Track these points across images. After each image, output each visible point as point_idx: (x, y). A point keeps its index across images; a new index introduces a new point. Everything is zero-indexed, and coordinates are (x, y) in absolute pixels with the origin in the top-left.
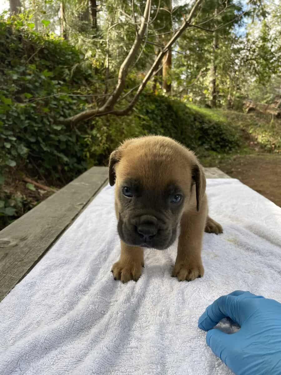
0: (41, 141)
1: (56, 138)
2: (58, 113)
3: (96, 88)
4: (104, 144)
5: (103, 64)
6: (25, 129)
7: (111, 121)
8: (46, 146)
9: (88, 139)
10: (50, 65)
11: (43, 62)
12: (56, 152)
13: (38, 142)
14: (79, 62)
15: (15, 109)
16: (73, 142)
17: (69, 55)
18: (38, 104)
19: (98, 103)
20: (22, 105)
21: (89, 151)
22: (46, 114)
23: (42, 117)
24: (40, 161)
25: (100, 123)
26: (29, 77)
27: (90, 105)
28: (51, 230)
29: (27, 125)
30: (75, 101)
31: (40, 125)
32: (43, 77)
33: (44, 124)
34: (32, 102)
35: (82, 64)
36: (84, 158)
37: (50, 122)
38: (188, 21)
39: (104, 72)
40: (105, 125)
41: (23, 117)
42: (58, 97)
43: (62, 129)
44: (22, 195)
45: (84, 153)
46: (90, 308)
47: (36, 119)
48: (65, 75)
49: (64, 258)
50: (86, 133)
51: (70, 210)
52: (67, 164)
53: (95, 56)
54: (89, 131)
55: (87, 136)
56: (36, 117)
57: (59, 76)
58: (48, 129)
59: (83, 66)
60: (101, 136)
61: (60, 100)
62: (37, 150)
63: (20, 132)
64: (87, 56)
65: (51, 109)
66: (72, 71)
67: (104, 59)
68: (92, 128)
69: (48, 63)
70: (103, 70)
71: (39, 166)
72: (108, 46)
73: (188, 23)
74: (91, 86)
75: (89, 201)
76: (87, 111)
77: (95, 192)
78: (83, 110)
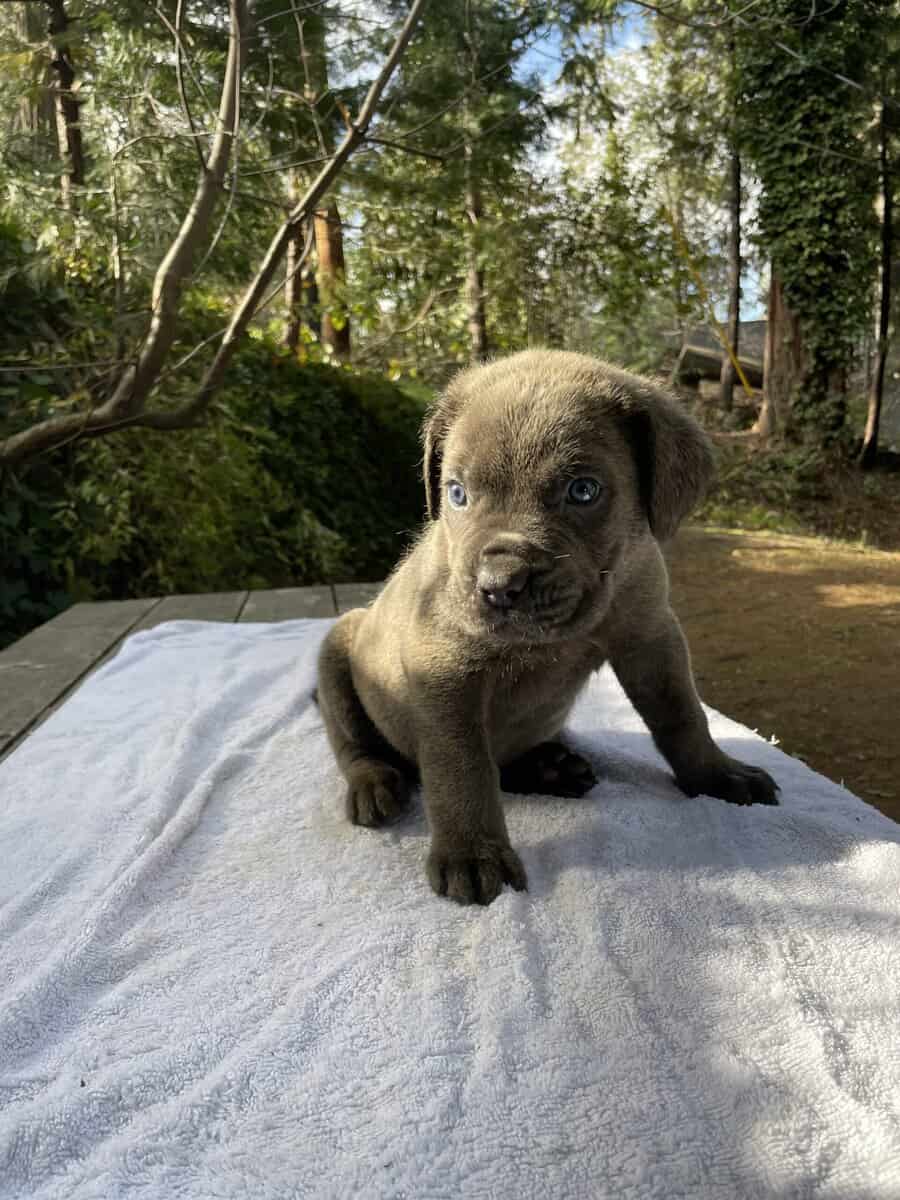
3: (89, 347)
4: (122, 527)
5: (104, 266)
7: (147, 449)
9: (65, 515)
14: (20, 264)
16: (9, 529)
19: (95, 392)
21: (73, 553)
25: (106, 454)
27: (71, 401)
30: (10, 392)
35: (31, 268)
36: (59, 579)
38: (358, 128)
39: (107, 291)
40: (124, 466)
45: (56, 562)
50: (62, 494)
53: (70, 242)
54: (70, 489)
55: (63, 503)
59: (34, 274)
60: (113, 500)
64: (44, 243)
67: (105, 251)
68: (81, 474)
70: (103, 286)
72: (113, 209)
73: (361, 131)
74: (68, 338)
75: (33, 724)
76: (54, 421)
77: (59, 690)
78: (41, 418)
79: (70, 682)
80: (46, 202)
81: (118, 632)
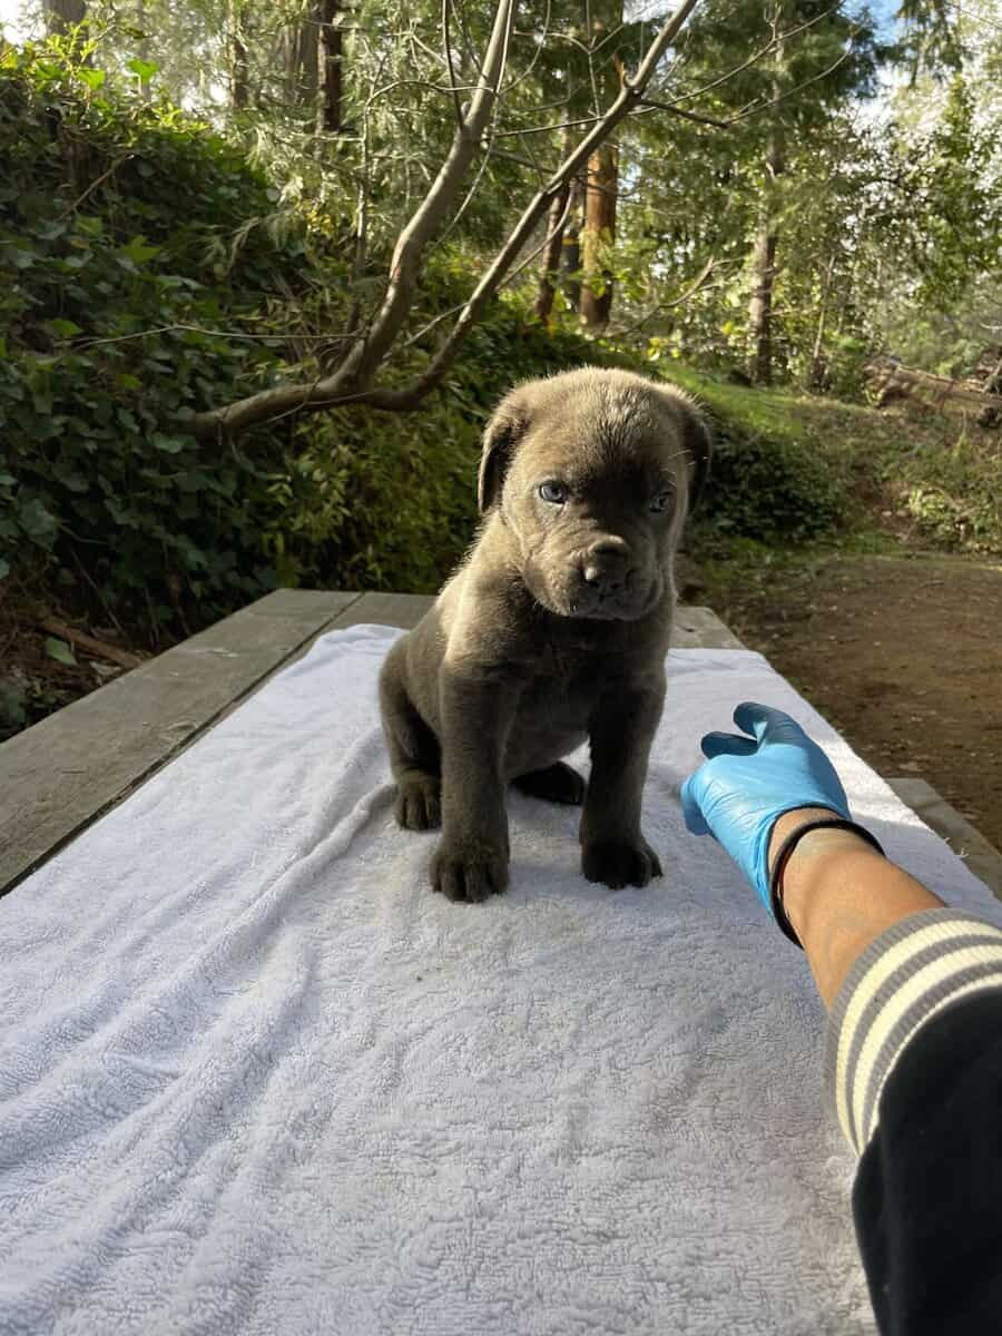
0: (109, 491)
1: (165, 482)
2: (177, 391)
3: (323, 308)
4: (336, 506)
5: (346, 222)
6: (52, 449)
7: (370, 424)
8: (126, 506)
9: (280, 489)
10: (160, 220)
11: (134, 208)
12: (160, 532)
13: (95, 494)
14: (263, 214)
15: (16, 374)
16: (224, 498)
17: (231, 184)
18: (102, 357)
19: (323, 360)
20: (45, 361)
21: (284, 529)
22: (130, 394)
23: (116, 406)
24: (105, 561)
25: (329, 429)
26: (74, 263)
27: (298, 368)
28: (47, 820)
29: (56, 432)
30: (241, 352)
31: (105, 435)
32: (127, 264)
33: (121, 430)
34: (81, 352)
35: (272, 220)
36: (268, 554)
37: (143, 423)
38: (634, 88)
39: (348, 250)
40: (346, 441)
41: (43, 405)
42: (178, 335)
43: (185, 450)
44: (29, 680)
45: (266, 537)
46: (66, 1093)
47: (91, 410)
48: (210, 257)
49: (49, 922)
50: (280, 465)
51: (135, 748)
52: (200, 574)
53: (316, 194)
54: (288, 460)
55: (280, 476)
56: (92, 405)
57: (190, 262)
58: (136, 450)
59: (275, 226)
60: (329, 477)
61: (186, 346)
62: (93, 521)
63: (32, 457)
64: (288, 194)
65: (148, 379)
66: (234, 245)
67: (350, 206)
68: (300, 449)
69: (152, 214)
70: (343, 246)
71: (103, 577)
72: (363, 160)
73: (636, 92)
74: (303, 298)
75: (216, 717)
76: (278, 391)
77: (248, 684)
78: (267, 384)
79: (257, 677)
80: (293, 151)
81: (314, 626)
